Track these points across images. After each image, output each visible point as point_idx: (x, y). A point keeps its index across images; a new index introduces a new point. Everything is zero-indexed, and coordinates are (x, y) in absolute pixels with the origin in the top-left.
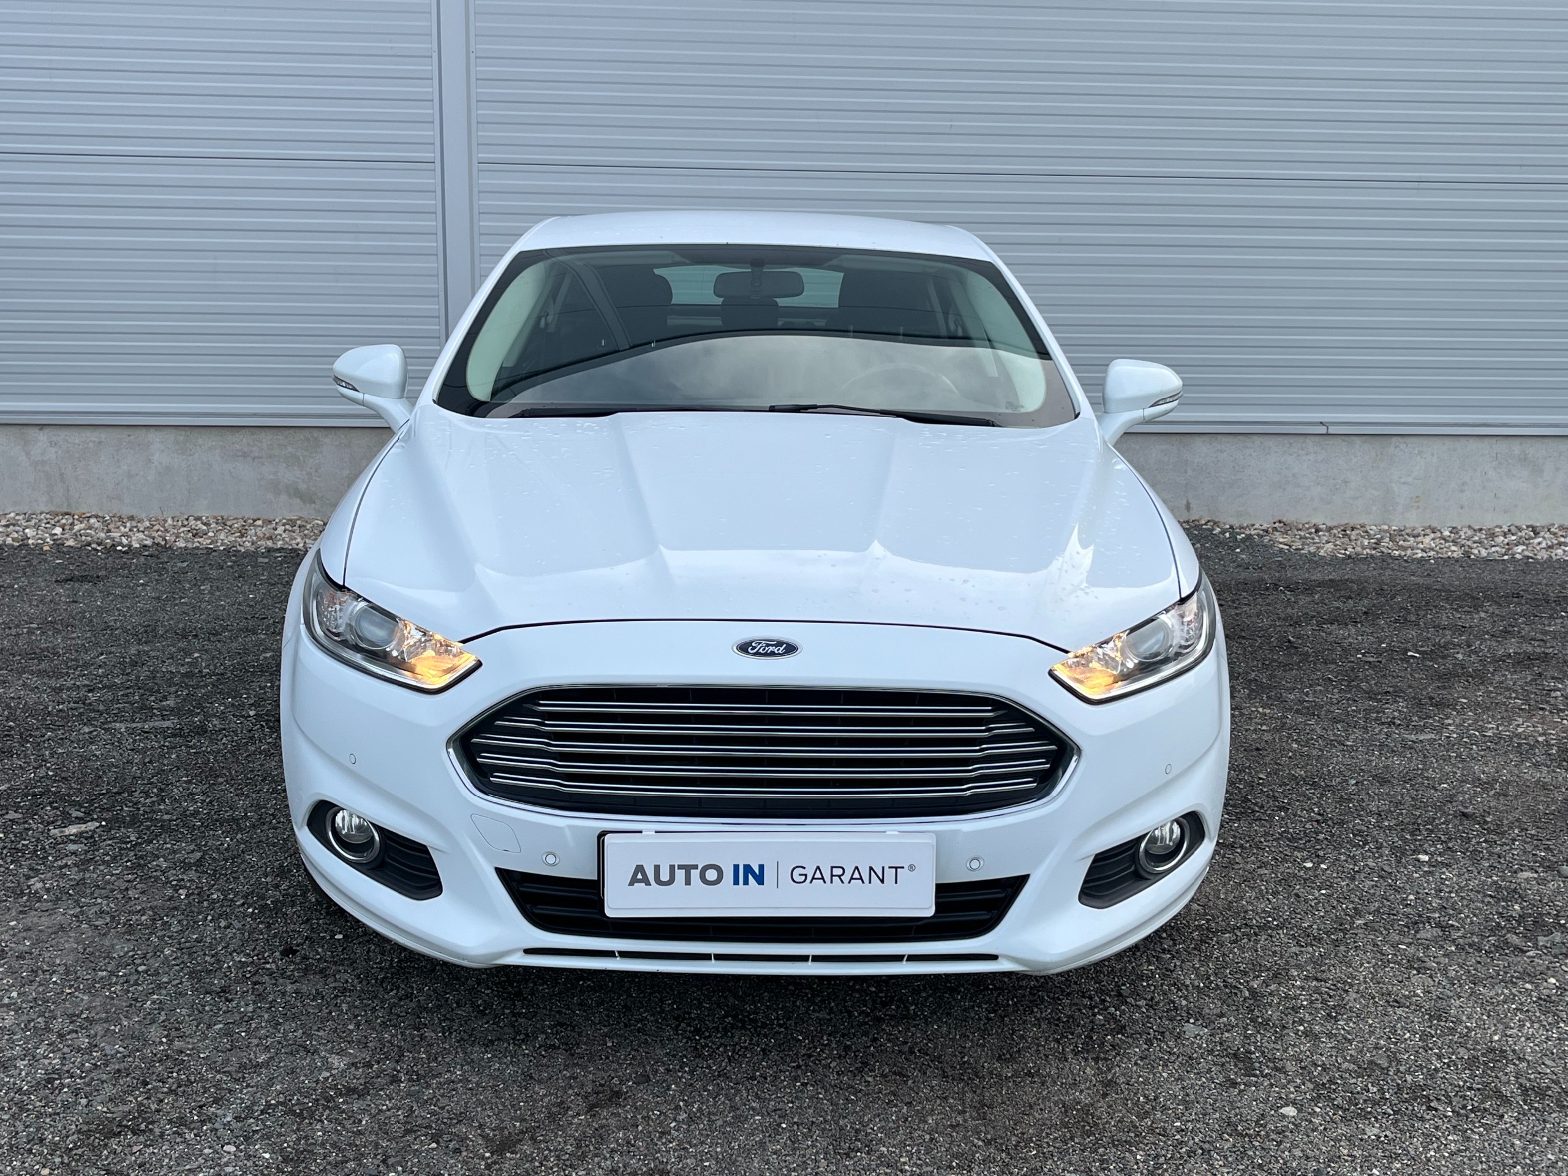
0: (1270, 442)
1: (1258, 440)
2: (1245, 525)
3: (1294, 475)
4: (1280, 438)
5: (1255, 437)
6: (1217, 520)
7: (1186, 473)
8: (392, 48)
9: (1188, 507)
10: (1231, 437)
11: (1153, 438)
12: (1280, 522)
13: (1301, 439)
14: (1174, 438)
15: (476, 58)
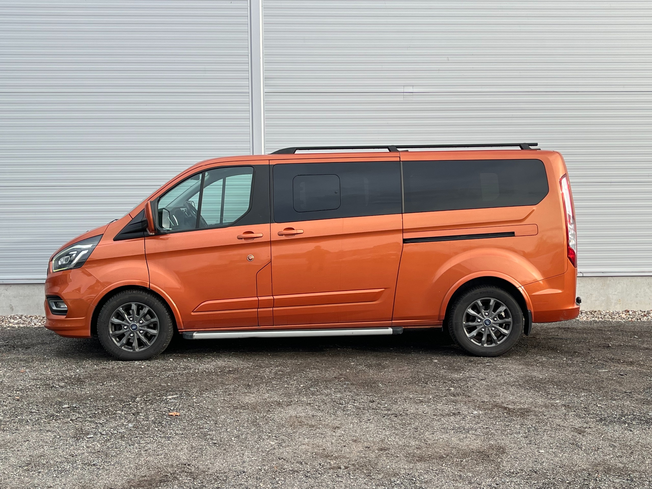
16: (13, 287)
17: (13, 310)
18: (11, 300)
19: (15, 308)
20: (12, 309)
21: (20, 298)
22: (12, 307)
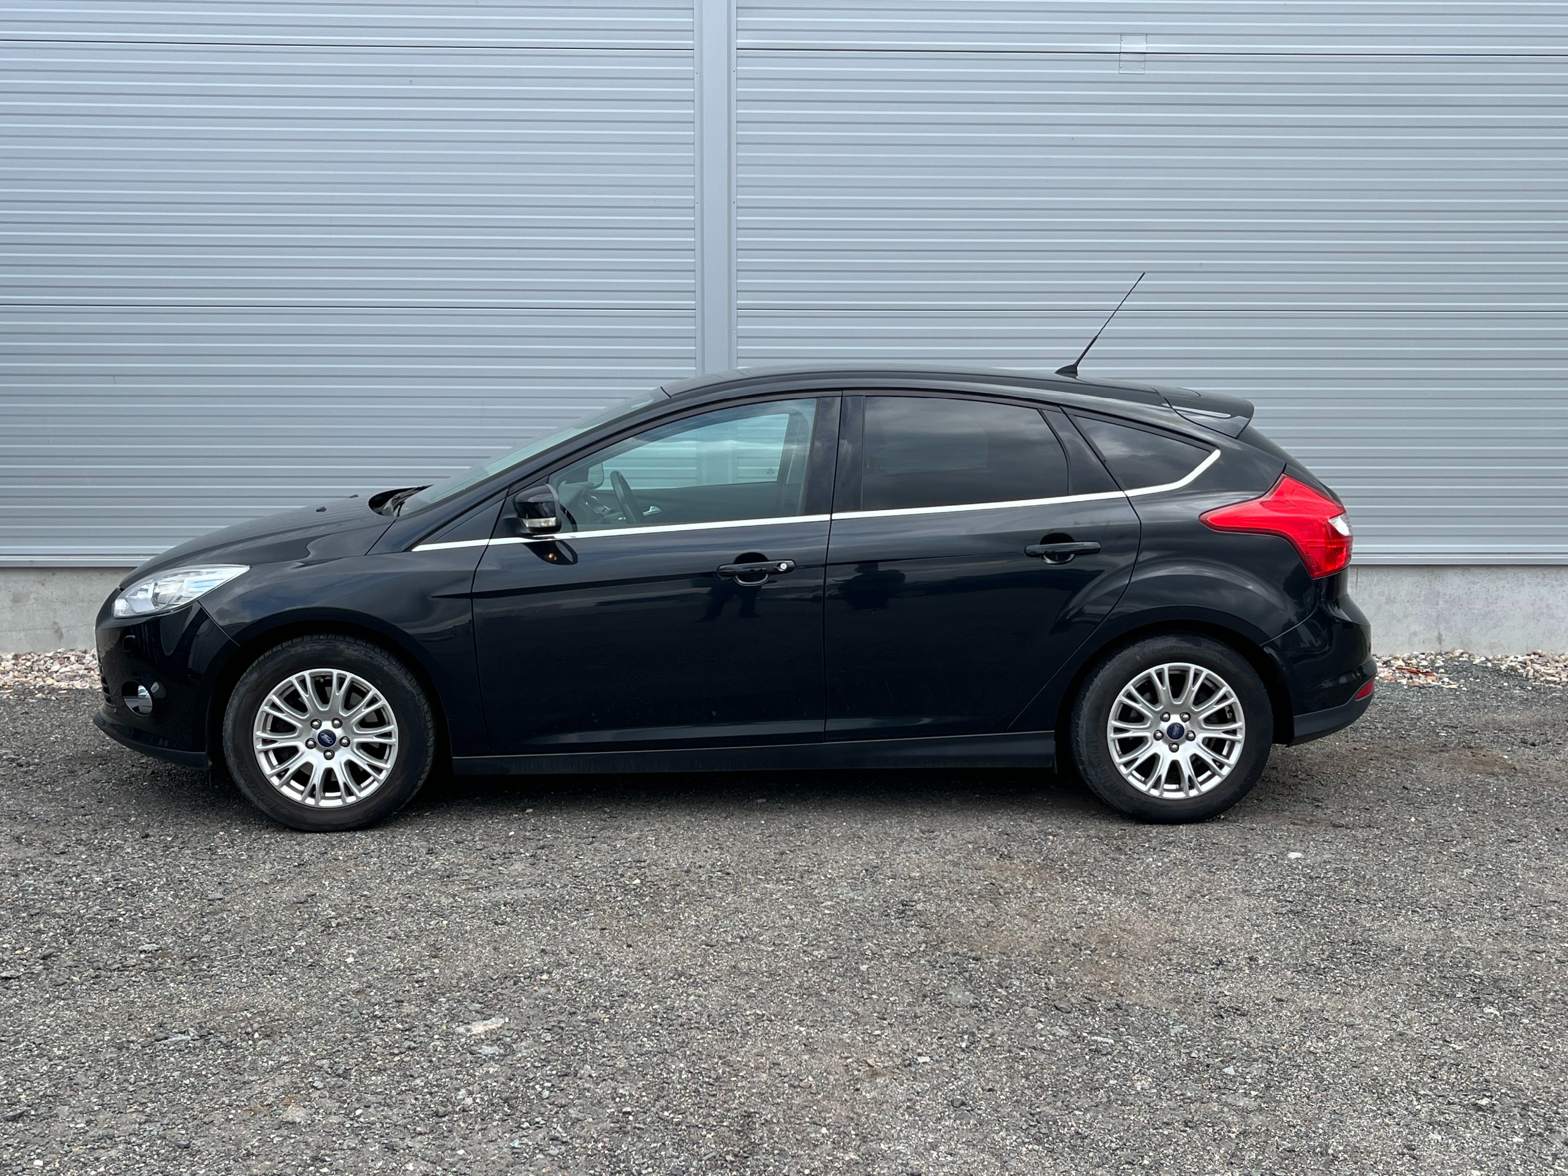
0: (1525, 574)
1: (1511, 572)
2: (1500, 657)
3: (1548, 606)
4: (1533, 570)
5: (1508, 570)
6: (1470, 652)
7: (1438, 604)
8: (656, 199)
9: (1440, 639)
10: (1483, 571)
11: (1405, 571)
12: (1535, 654)
13: (1554, 571)
14: (1426, 570)
15: (737, 208)
16: (59, 577)
17: (61, 636)
18: (55, 611)
19: (68, 631)
20: (58, 633)
21: (80, 604)
22: (59, 628)
